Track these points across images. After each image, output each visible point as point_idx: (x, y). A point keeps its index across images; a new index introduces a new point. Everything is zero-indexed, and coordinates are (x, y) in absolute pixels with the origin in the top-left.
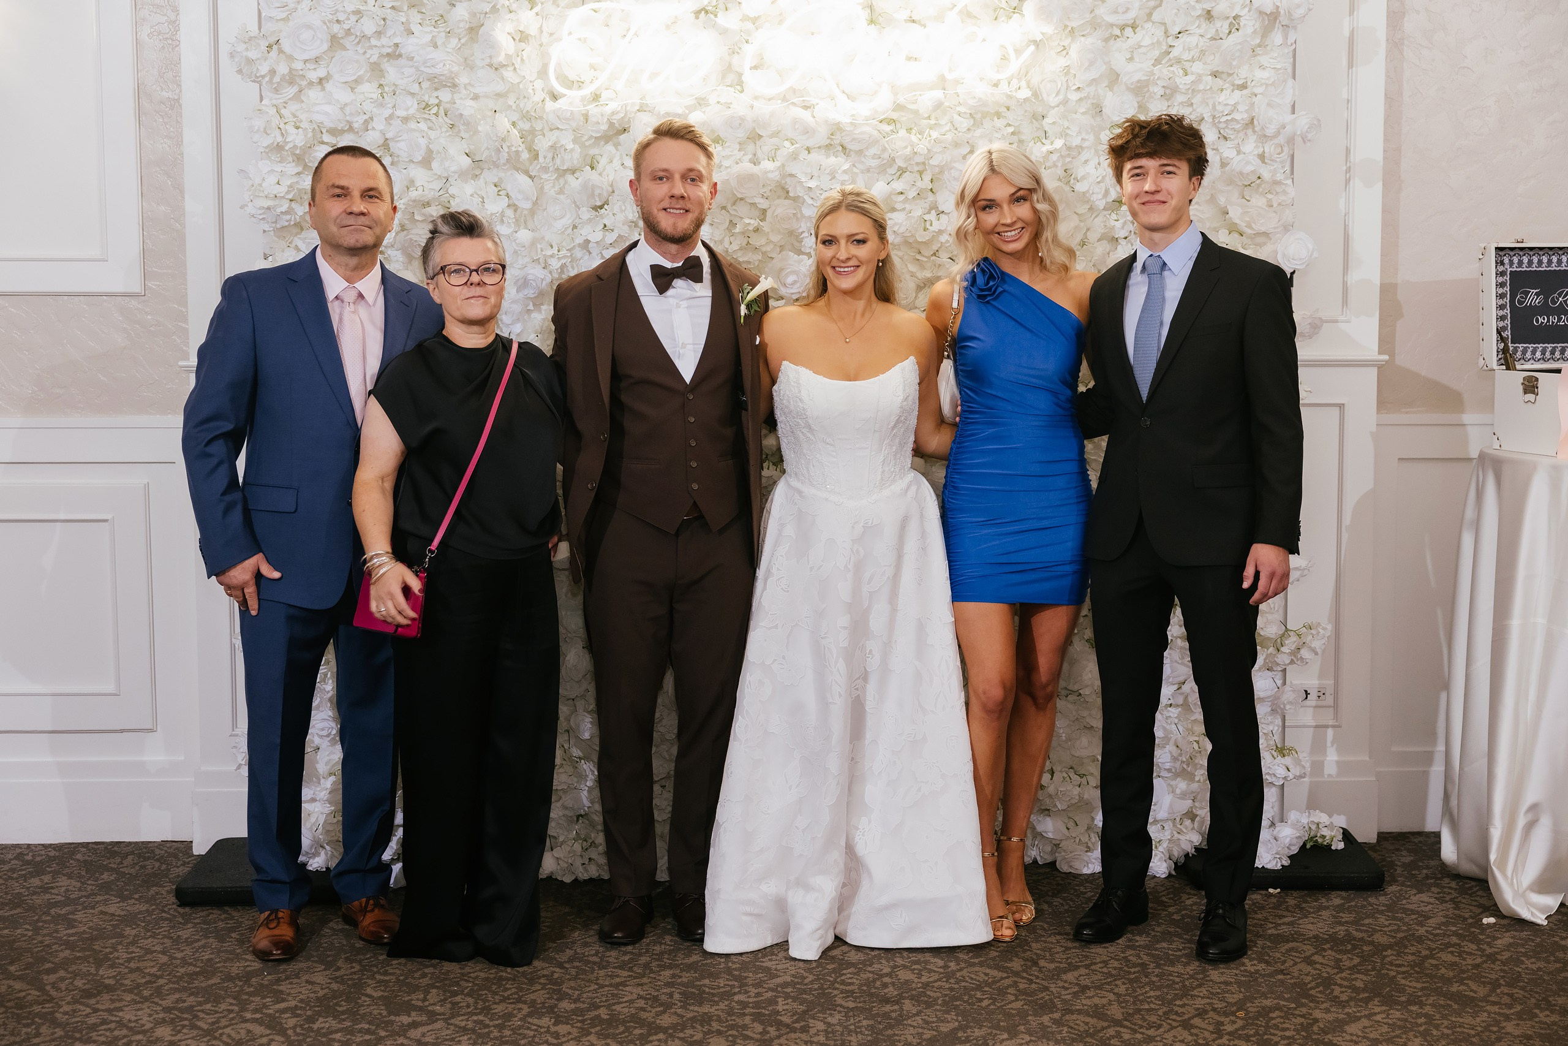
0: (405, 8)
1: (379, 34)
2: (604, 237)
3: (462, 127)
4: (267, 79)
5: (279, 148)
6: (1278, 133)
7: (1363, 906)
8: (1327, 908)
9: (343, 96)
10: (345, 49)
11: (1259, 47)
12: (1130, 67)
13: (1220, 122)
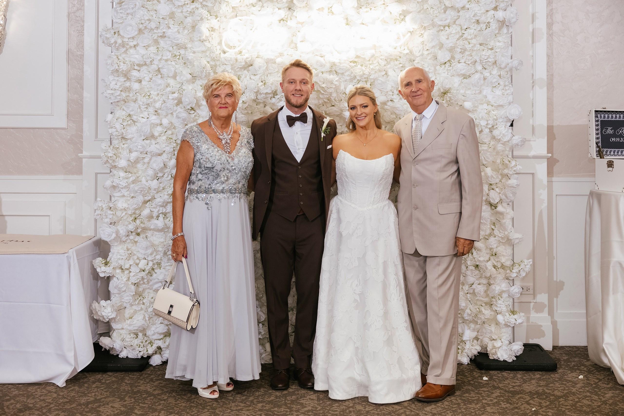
0: (168, 19)
1: (157, 28)
2: (242, 106)
3: (188, 64)
4: (113, 45)
5: (117, 71)
6: (506, 67)
7: (549, 378)
8: (534, 379)
9: (142, 51)
10: (144, 34)
11: (498, 34)
12: (448, 42)
13: (483, 62)
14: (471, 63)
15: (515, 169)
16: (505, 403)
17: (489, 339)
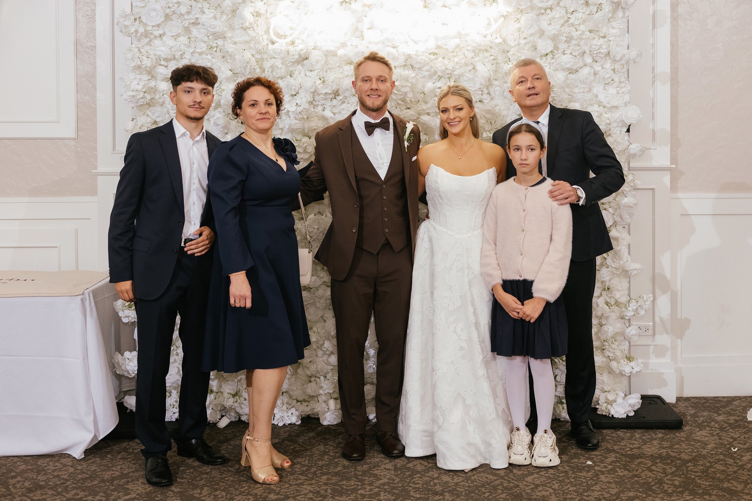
0: (201, 1)
1: (188, 13)
2: (296, 109)
3: (228, 57)
4: (134, 35)
5: (139, 67)
6: (621, 59)
7: (674, 438)
8: (655, 439)
9: (171, 42)
10: (172, 20)
11: (612, 18)
12: (550, 28)
13: (593, 54)
14: (578, 54)
15: (632, 184)
16: (623, 470)
17: (601, 390)
